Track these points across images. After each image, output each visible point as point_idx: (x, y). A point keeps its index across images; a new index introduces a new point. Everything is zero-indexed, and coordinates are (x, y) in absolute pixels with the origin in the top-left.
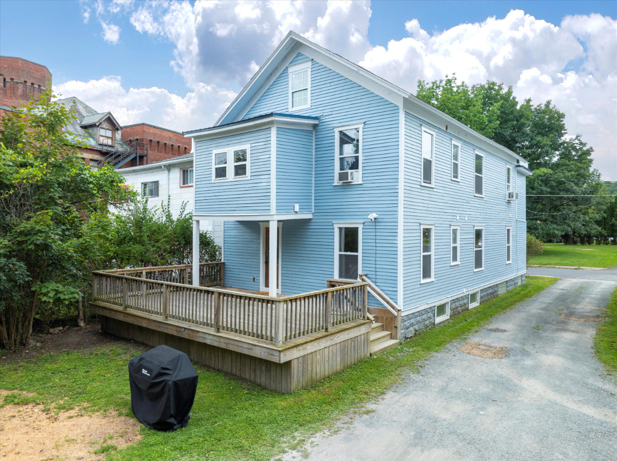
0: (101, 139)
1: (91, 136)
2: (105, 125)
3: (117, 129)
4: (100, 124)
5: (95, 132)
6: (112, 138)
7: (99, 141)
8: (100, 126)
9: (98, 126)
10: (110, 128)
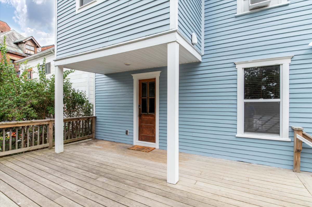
0: (27, 50)
1: (20, 48)
2: (30, 43)
3: (38, 47)
4: (25, 42)
5: (23, 46)
6: (34, 51)
7: (25, 52)
8: (26, 43)
9: (24, 43)
10: (33, 46)
